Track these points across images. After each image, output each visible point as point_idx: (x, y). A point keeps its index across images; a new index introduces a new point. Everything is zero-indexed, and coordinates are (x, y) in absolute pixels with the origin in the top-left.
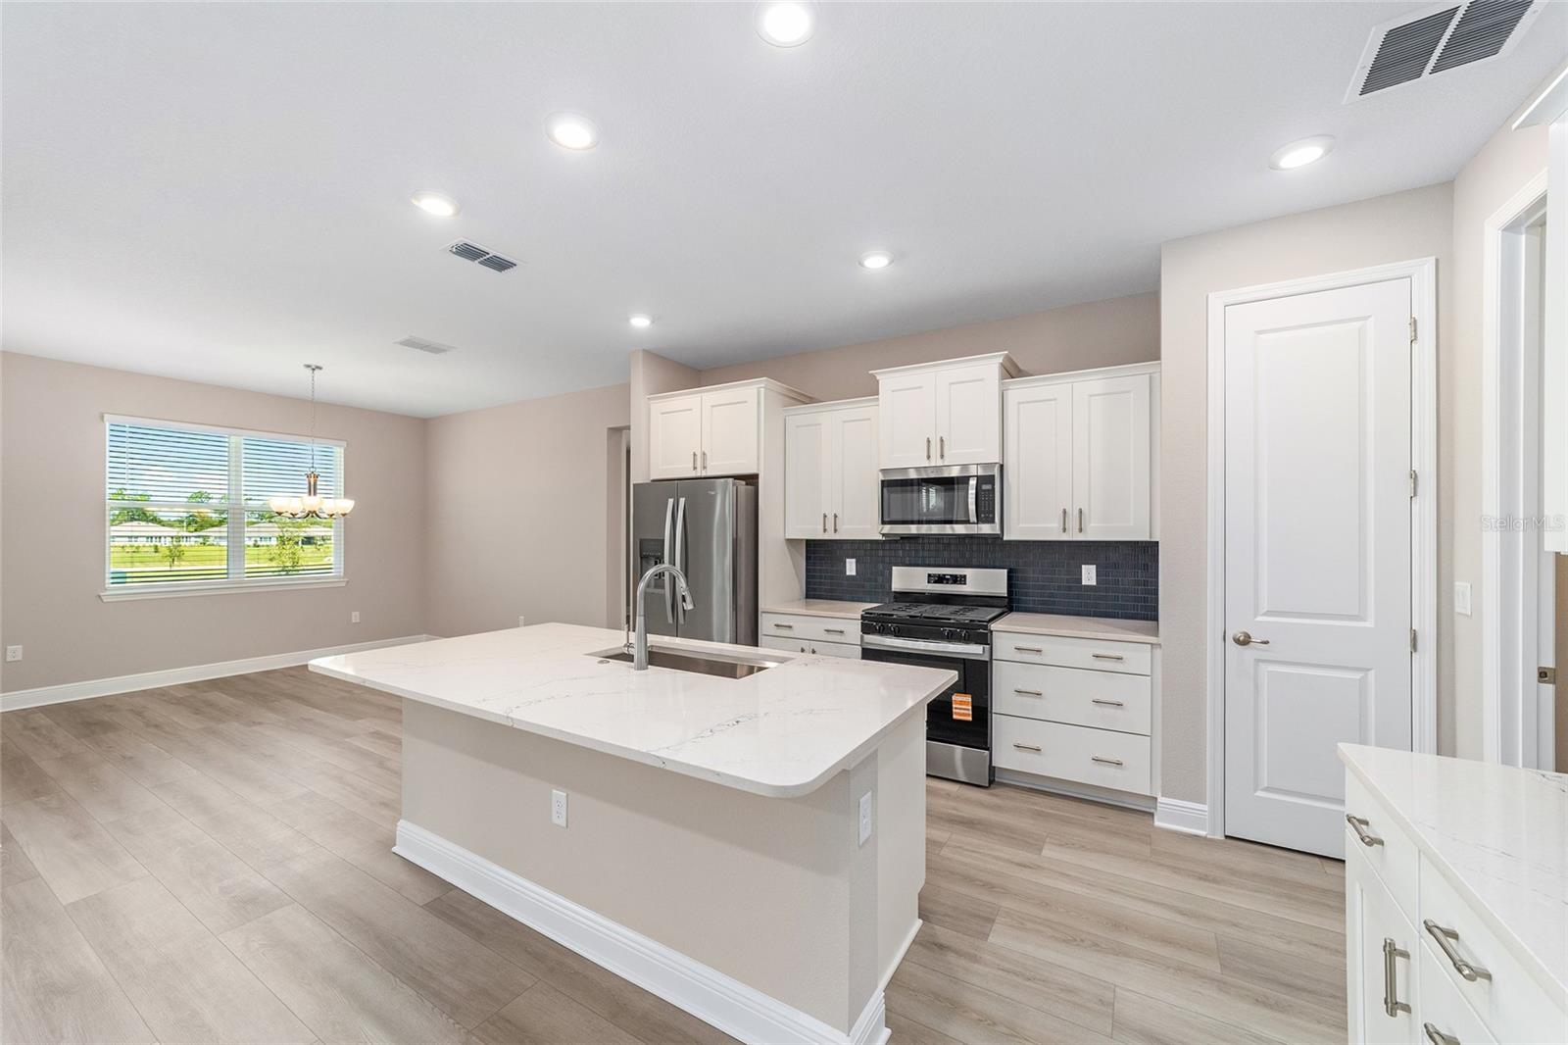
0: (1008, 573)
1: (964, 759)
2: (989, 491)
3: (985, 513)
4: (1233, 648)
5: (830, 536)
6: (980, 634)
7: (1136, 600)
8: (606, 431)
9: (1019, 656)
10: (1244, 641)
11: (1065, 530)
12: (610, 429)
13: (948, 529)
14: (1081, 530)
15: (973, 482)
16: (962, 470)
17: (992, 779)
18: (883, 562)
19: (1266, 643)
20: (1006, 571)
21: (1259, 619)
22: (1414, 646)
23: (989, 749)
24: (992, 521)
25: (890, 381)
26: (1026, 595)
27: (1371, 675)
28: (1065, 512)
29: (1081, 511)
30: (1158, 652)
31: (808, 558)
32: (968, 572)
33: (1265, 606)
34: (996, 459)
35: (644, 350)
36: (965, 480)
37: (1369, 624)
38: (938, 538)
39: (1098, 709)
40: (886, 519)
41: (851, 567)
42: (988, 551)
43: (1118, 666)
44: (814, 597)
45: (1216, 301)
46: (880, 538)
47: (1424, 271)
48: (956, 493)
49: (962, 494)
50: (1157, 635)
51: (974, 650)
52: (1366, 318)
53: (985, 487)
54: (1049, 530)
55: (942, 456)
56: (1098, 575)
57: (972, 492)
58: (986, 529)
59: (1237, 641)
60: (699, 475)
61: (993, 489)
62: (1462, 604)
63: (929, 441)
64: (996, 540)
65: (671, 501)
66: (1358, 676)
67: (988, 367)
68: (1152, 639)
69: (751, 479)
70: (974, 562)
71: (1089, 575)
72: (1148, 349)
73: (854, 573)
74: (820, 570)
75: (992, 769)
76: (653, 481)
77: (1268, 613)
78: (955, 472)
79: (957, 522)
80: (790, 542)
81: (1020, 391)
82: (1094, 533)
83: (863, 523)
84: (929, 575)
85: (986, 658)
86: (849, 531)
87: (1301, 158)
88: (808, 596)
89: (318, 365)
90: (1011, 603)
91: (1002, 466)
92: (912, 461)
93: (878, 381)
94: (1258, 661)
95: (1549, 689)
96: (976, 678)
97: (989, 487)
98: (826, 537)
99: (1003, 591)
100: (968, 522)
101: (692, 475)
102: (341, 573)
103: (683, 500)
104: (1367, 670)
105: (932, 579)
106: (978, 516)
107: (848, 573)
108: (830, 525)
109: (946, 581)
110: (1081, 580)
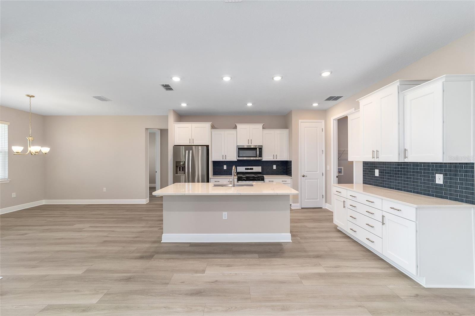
3: (261, 155)
4: (302, 177)
7: (282, 171)
8: (145, 129)
10: (304, 176)
11: (274, 158)
12: (146, 128)
14: (276, 158)
15: (258, 149)
16: (256, 147)
19: (306, 176)
20: (262, 167)
21: (306, 172)
22: (323, 175)
24: (261, 157)
25: (239, 126)
26: (264, 171)
27: (318, 180)
28: (274, 155)
29: (277, 155)
30: (292, 179)
32: (253, 167)
33: (306, 170)
34: (261, 144)
35: (173, 110)
37: (318, 172)
38: (248, 160)
40: (241, 155)
41: (225, 167)
43: (286, 183)
44: (215, 175)
45: (300, 121)
47: (323, 121)
48: (254, 151)
49: (256, 151)
50: (291, 176)
52: (317, 127)
55: (251, 143)
56: (276, 167)
57: (258, 151)
58: (259, 158)
60: (191, 145)
62: (328, 168)
63: (248, 140)
64: (261, 161)
65: (187, 152)
66: (316, 180)
67: (260, 126)
68: (291, 177)
69: (207, 146)
71: (275, 167)
73: (226, 169)
74: (217, 168)
78: (254, 147)
79: (255, 157)
80: (213, 160)
81: (266, 132)
82: (278, 159)
83: (233, 157)
86: (228, 159)
87: (315, 105)
88: (213, 175)
89: (33, 95)
90: (262, 173)
91: (262, 146)
92: (245, 144)
93: (237, 126)
94: (305, 179)
95: (337, 178)
97: (261, 150)
98: (223, 160)
99: (261, 171)
100: (257, 157)
101: (189, 144)
102: (7, 177)
103: (191, 151)
104: (318, 179)
105: (246, 169)
106: (259, 157)
107: (224, 169)
108: (224, 158)
109: (249, 169)
110: (273, 168)
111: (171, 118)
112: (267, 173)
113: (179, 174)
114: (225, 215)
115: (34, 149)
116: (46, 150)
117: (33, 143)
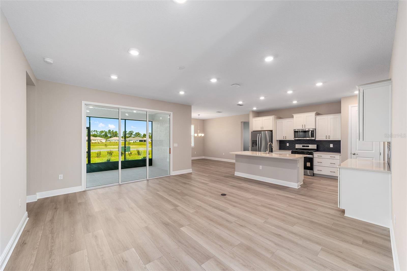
0: (317, 145)
1: (309, 172)
2: (313, 133)
4: (352, 155)
5: (285, 139)
6: (311, 154)
8: (240, 122)
9: (318, 157)
10: (354, 154)
11: (326, 139)
13: (305, 138)
14: (329, 139)
15: (310, 131)
16: (308, 129)
17: (314, 175)
18: (294, 144)
19: (357, 154)
20: (316, 145)
21: (357, 151)
22: (380, 155)
23: (313, 170)
24: (314, 137)
25: (295, 116)
26: (320, 149)
28: (326, 136)
29: (329, 136)
30: (341, 156)
31: (280, 143)
32: (310, 145)
33: (357, 149)
34: (314, 128)
35: (252, 111)
36: (309, 131)
37: (373, 152)
38: (304, 140)
39: (331, 164)
40: (295, 137)
41: (288, 145)
42: (313, 142)
43: (334, 158)
44: (281, 149)
45: (350, 106)
46: (294, 140)
48: (307, 133)
49: (308, 133)
50: (340, 154)
51: (310, 156)
53: (312, 132)
54: (324, 139)
55: (305, 127)
56: (333, 146)
57: (310, 133)
59: (353, 154)
60: (262, 130)
61: (314, 133)
63: (302, 125)
64: (315, 140)
65: (258, 134)
67: (313, 114)
69: (272, 131)
70: (311, 144)
72: (339, 112)
74: (282, 145)
75: (314, 174)
76: (253, 131)
77: (358, 150)
78: (307, 130)
79: (307, 137)
80: (277, 140)
81: (318, 117)
82: (331, 139)
83: (291, 137)
84: (302, 146)
85: (312, 157)
86: (288, 139)
90: (317, 150)
91: (315, 129)
92: (299, 127)
93: (293, 116)
94: (356, 157)
96: (311, 160)
97: (313, 132)
98: (284, 140)
99: (316, 148)
100: (309, 137)
101: (261, 130)
102: (194, 146)
103: (260, 134)
104: (373, 158)
105: (303, 146)
106: (311, 137)
107: (287, 145)
108: (285, 138)
109: (306, 147)
110: (330, 146)
111: (251, 116)
112: (323, 150)
113: (255, 147)
114: (261, 167)
115: (200, 135)
116: (203, 135)
117: (200, 133)
